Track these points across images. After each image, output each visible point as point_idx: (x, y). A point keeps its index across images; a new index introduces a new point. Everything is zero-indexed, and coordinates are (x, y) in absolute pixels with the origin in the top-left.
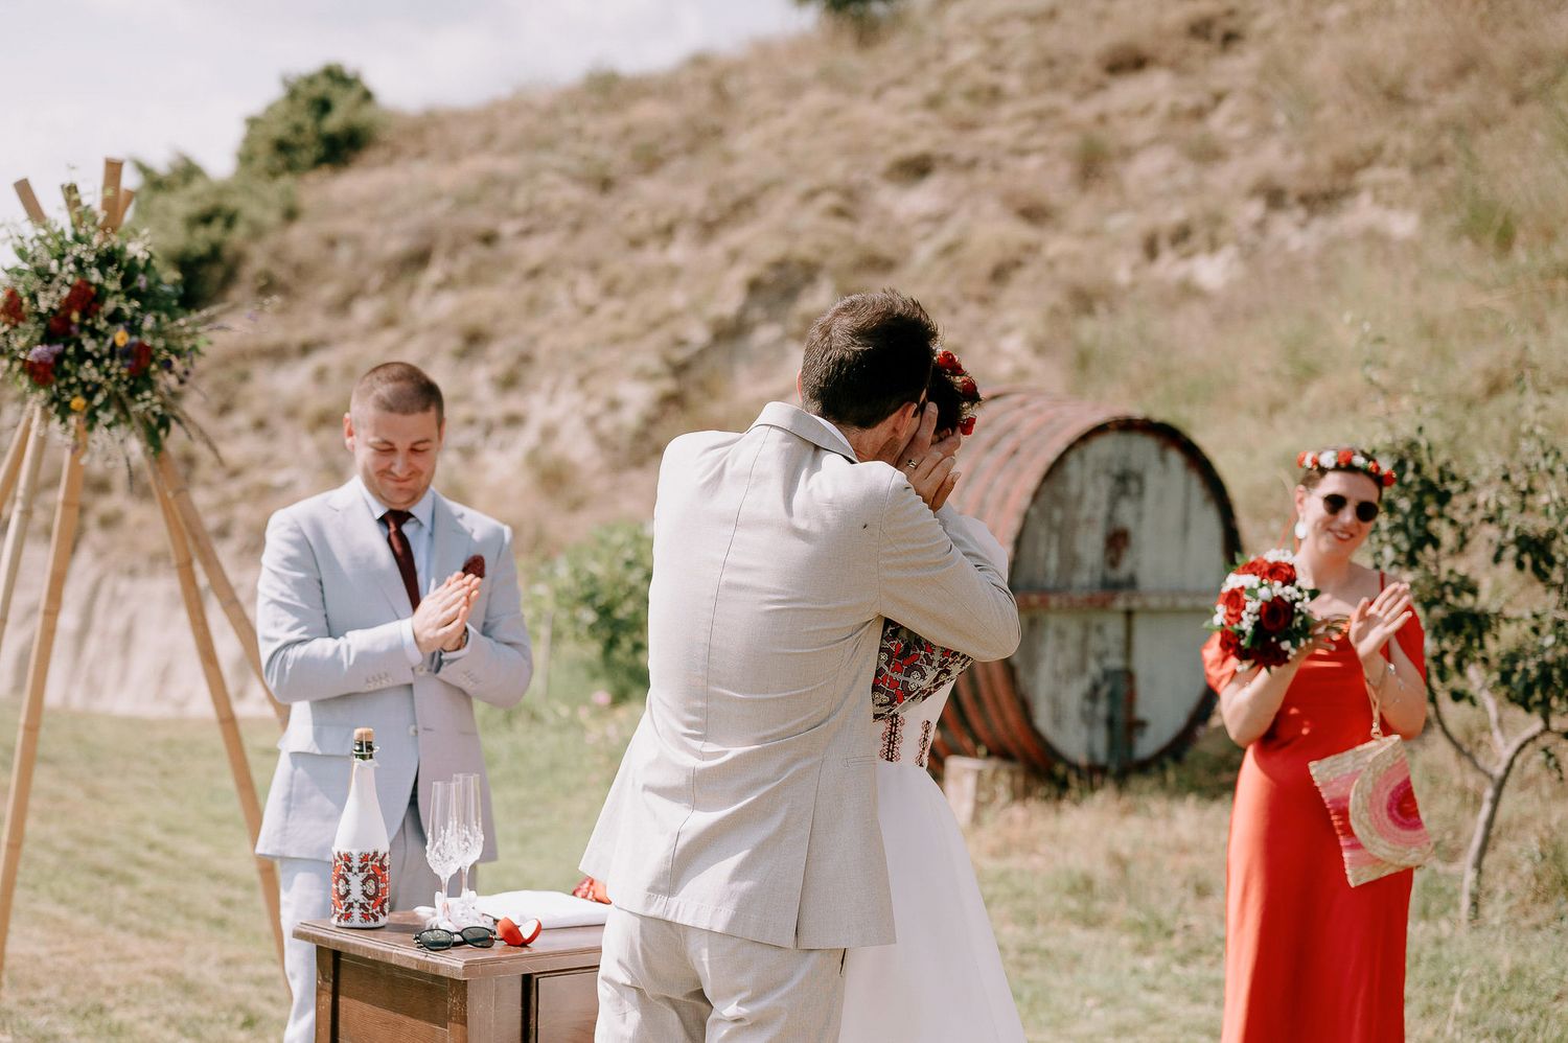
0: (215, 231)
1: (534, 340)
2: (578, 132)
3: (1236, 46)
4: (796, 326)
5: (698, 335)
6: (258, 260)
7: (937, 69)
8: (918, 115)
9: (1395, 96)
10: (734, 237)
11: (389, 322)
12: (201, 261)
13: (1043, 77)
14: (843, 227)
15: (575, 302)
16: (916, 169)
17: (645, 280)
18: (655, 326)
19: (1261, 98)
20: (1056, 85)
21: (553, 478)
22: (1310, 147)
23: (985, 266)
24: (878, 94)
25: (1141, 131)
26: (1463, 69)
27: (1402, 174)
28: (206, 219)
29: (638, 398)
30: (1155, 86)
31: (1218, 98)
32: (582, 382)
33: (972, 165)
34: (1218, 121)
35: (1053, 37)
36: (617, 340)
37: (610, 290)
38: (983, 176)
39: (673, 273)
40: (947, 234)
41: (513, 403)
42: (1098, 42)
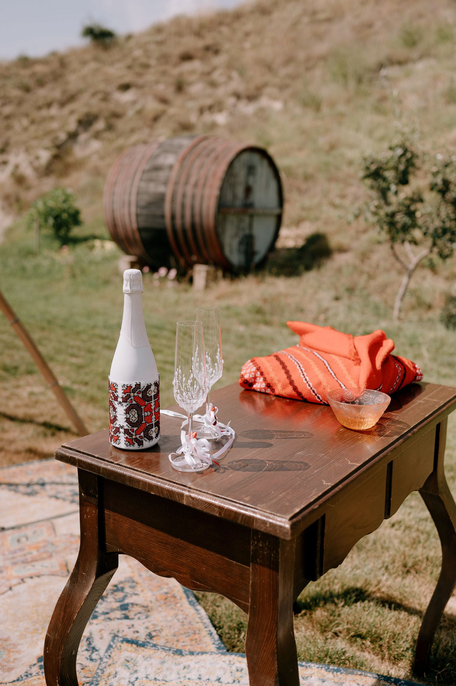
1: (9, 138)
3: (219, 54)
4: (93, 134)
7: (129, 57)
8: (125, 71)
9: (269, 68)
10: (71, 106)
13: (162, 60)
14: (105, 104)
16: (125, 87)
17: (44, 120)
18: (48, 134)
19: (228, 68)
20: (166, 63)
21: (20, 180)
23: (150, 117)
24: (112, 64)
25: (193, 78)
26: (289, 60)
29: (45, 155)
30: (196, 65)
31: (215, 69)
33: (143, 87)
34: (215, 75)
35: (164, 49)
38: (146, 90)
39: (52, 118)
40: (138, 107)
42: (178, 51)
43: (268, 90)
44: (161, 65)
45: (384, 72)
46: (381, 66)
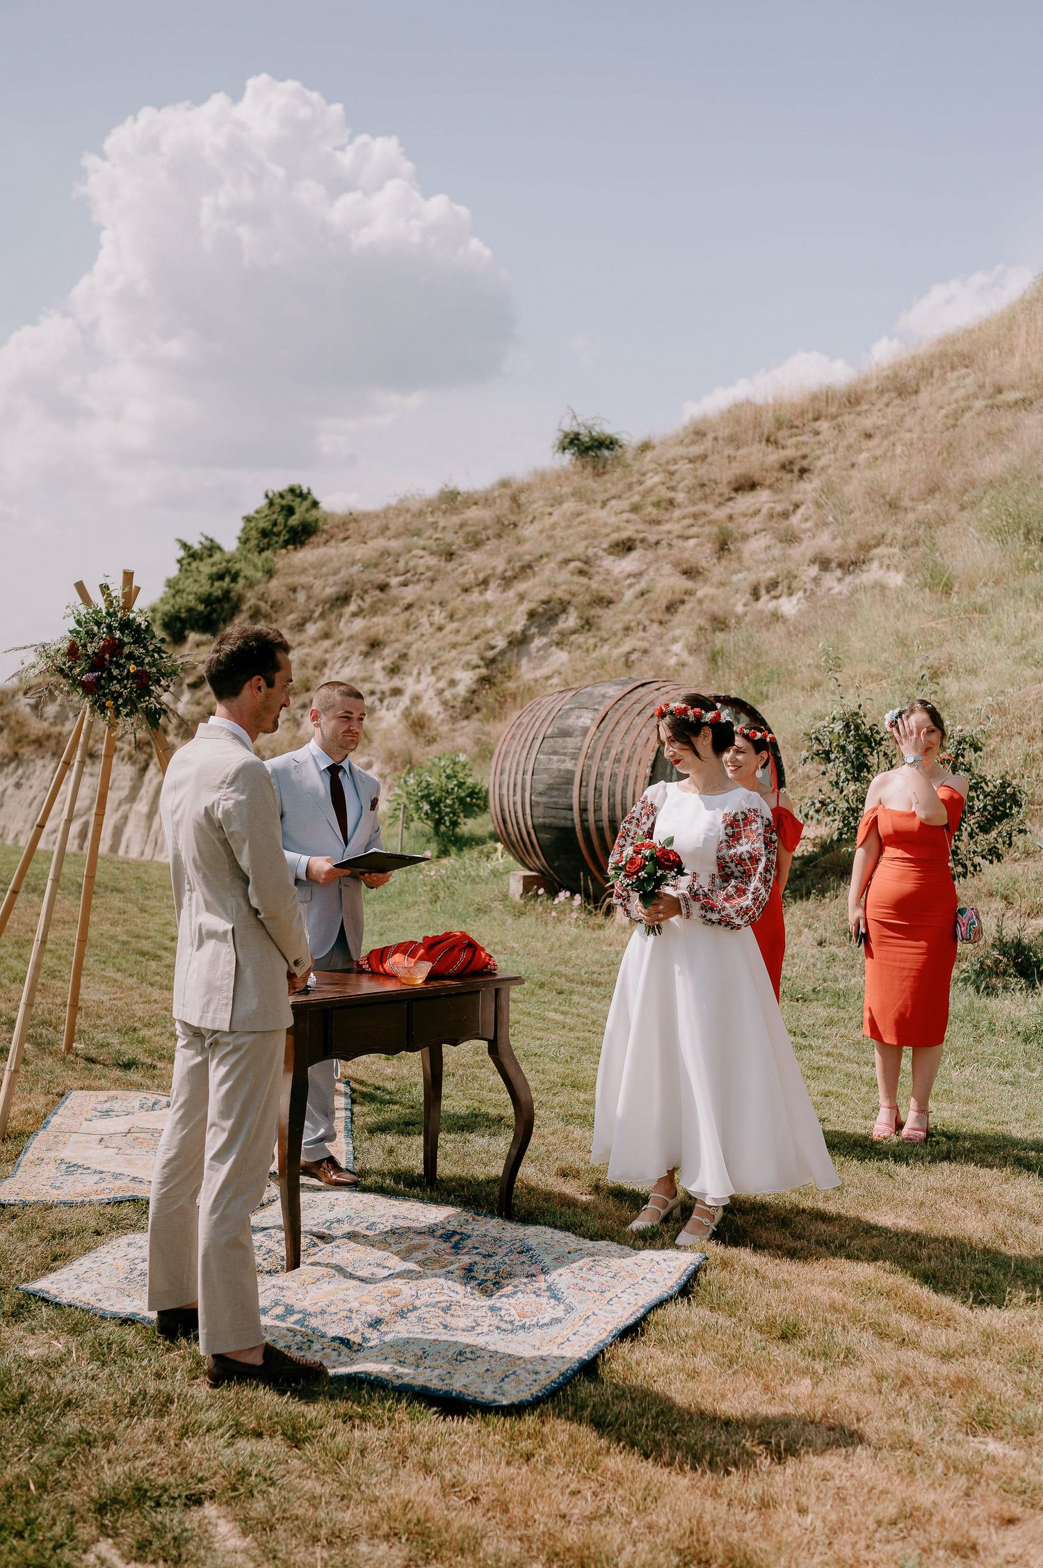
0: (226, 583)
1: (409, 646)
2: (434, 525)
3: (805, 476)
4: (555, 637)
5: (501, 643)
6: (251, 600)
7: (638, 488)
8: (626, 516)
9: (893, 506)
10: (521, 586)
11: (326, 636)
12: (219, 600)
13: (699, 493)
14: (584, 580)
15: (432, 624)
16: (626, 547)
17: (471, 611)
18: (476, 638)
19: (819, 505)
20: (705, 498)
21: (418, 725)
22: (847, 534)
23: (663, 603)
24: (604, 504)
25: (753, 525)
26: (931, 490)
27: (896, 550)
28: (220, 577)
29: (466, 679)
30: (762, 498)
31: (797, 506)
32: (434, 669)
33: (657, 543)
34: (795, 520)
35: (703, 470)
36: (454, 646)
37: (451, 617)
38: (663, 550)
39: (488, 606)
40: (642, 585)
41: (396, 682)
42: (727, 474)
43: (881, 552)
44: (694, 503)
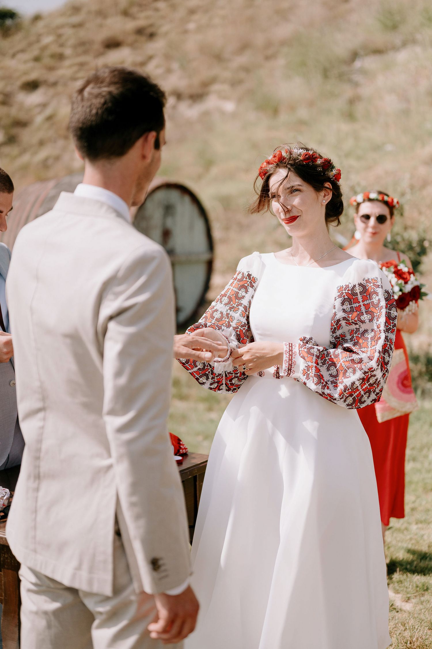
3: (153, 38)
7: (37, 46)
8: (31, 64)
9: (219, 58)
13: (81, 49)
14: (6, 109)
16: (33, 86)
19: (167, 57)
20: (86, 52)
22: (191, 76)
23: (64, 125)
24: (14, 56)
27: (227, 87)
30: (125, 53)
31: (150, 58)
33: (55, 84)
34: (150, 67)
35: (82, 34)
38: (60, 88)
40: (49, 112)
42: (100, 36)
43: (216, 87)
44: (78, 55)
45: (358, 64)
46: (355, 56)
